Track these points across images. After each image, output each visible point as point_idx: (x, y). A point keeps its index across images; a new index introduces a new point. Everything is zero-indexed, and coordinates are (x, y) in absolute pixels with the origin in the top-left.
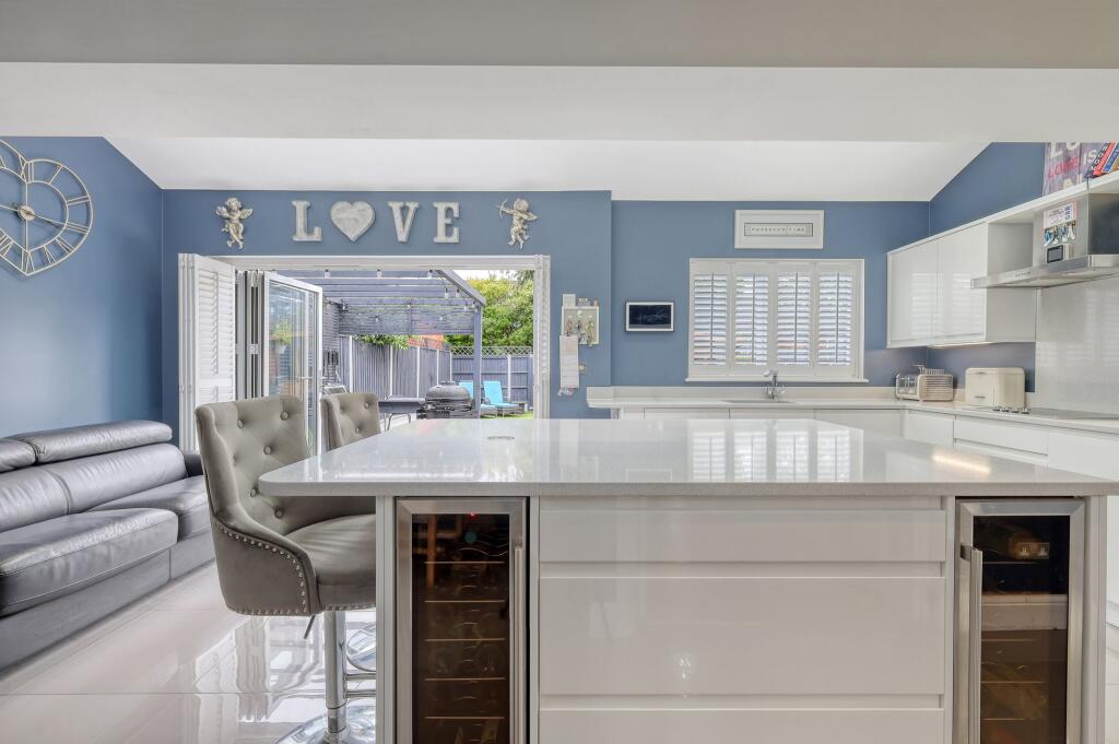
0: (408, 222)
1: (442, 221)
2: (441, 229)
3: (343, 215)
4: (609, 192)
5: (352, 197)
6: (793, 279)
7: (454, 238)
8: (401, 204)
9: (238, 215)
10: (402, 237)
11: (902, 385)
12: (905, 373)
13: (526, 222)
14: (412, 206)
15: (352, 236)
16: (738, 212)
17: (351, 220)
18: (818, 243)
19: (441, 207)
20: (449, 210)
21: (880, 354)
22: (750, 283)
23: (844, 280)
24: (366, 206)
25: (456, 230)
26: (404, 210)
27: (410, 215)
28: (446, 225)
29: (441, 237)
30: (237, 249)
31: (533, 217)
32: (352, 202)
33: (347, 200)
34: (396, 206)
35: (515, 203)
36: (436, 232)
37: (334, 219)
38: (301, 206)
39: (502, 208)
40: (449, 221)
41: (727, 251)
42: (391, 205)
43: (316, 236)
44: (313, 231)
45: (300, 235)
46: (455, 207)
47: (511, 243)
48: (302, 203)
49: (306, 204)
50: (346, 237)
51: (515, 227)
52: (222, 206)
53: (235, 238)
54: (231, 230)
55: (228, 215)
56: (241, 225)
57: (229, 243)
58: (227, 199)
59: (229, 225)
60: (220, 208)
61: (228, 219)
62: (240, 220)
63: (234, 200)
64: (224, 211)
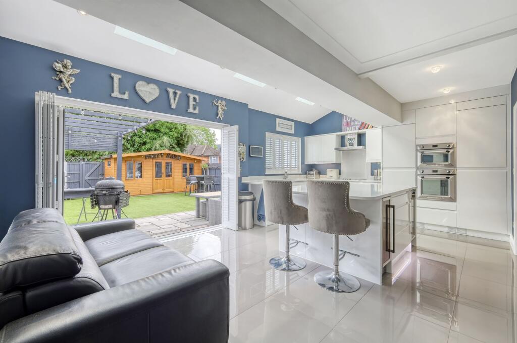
0: (177, 99)
1: (192, 103)
2: (191, 106)
3: (142, 88)
4: (247, 105)
5: (149, 80)
6: (286, 141)
7: (196, 111)
8: (173, 91)
9: (69, 72)
10: (174, 106)
11: (309, 174)
12: (309, 171)
13: (224, 110)
14: (179, 93)
15: (148, 101)
16: (277, 119)
17: (149, 92)
18: (292, 132)
19: (192, 96)
20: (195, 99)
21: (304, 165)
22: (279, 140)
24: (156, 87)
25: (197, 108)
26: (175, 93)
27: (178, 96)
28: (194, 105)
29: (191, 110)
30: (65, 92)
31: (226, 109)
32: (148, 83)
33: (146, 81)
34: (171, 91)
35: (219, 101)
36: (188, 107)
37: (137, 89)
38: (116, 77)
39: (214, 102)
40: (194, 103)
41: (274, 131)
42: (168, 89)
43: (126, 96)
44: (124, 93)
45: (116, 94)
46: (197, 97)
47: (218, 118)
48: (118, 75)
49: (120, 76)
50: (144, 100)
51: (220, 111)
52: (58, 63)
53: (67, 85)
54: (64, 80)
55: (62, 70)
56: (73, 78)
57: (60, 88)
58: (65, 60)
59: (61, 76)
60: (57, 64)
61: (61, 72)
62: (70, 75)
63: (69, 61)
64: (58, 66)
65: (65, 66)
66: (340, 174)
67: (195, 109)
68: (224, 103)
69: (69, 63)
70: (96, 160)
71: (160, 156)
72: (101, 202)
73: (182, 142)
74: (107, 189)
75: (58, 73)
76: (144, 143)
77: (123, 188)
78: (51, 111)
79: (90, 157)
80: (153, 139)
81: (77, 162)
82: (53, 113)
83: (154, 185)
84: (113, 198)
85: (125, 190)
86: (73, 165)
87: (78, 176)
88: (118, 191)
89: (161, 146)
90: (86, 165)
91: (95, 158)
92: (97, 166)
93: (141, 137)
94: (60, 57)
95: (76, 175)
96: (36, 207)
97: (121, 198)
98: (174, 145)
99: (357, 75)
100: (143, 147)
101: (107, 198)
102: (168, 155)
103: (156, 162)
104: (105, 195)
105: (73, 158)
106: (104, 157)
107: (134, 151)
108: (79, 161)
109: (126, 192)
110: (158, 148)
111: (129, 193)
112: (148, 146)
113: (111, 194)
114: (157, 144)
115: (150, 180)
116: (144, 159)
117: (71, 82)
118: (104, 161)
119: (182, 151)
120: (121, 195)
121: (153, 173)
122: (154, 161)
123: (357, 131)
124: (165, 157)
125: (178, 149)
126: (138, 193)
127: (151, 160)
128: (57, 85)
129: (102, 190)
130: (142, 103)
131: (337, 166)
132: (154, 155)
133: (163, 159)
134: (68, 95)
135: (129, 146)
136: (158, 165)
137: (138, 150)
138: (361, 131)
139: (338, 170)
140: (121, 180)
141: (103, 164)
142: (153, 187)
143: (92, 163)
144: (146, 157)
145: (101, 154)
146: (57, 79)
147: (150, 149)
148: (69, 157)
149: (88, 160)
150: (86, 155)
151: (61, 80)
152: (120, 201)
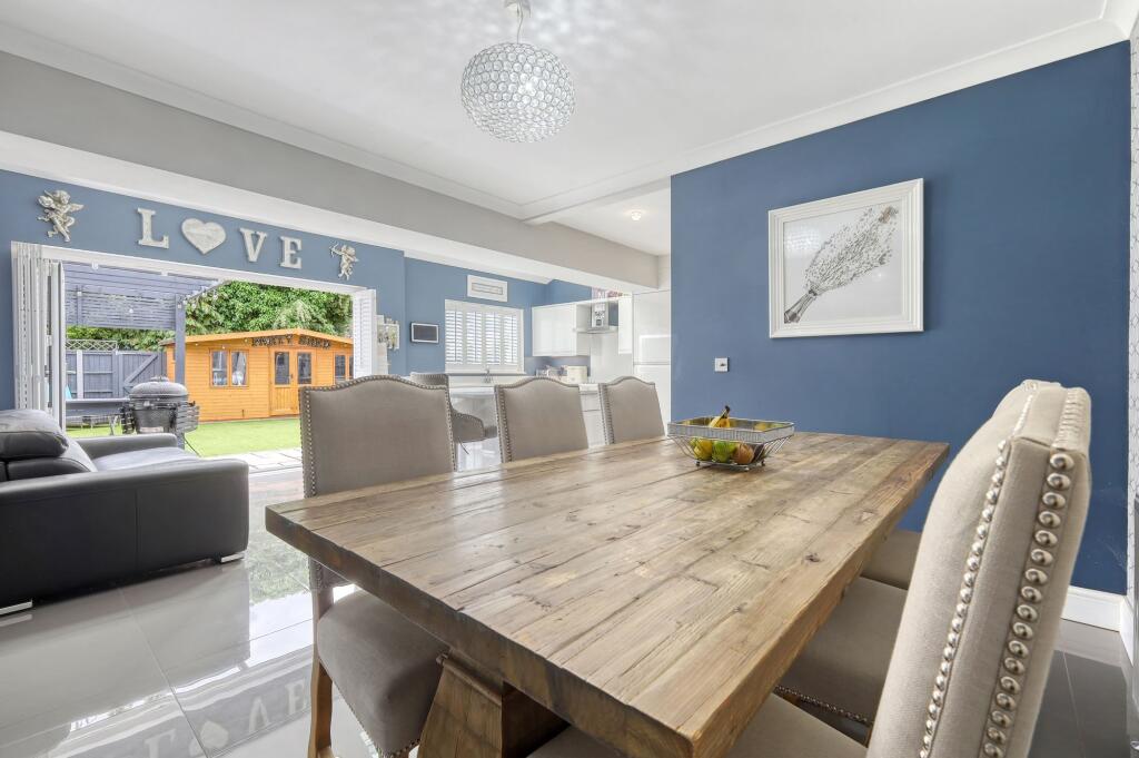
0: (259, 247)
1: (288, 251)
2: (287, 257)
3: (194, 231)
4: (402, 252)
6: (492, 315)
7: (298, 265)
8: (253, 232)
9: (67, 208)
10: (253, 257)
13: (352, 262)
14: (262, 235)
15: (204, 250)
16: (469, 276)
17: (207, 237)
18: (504, 298)
19: (287, 241)
20: (294, 245)
21: (529, 359)
22: (474, 314)
23: (513, 320)
24: (218, 227)
25: (299, 261)
26: (256, 237)
27: (260, 242)
28: (292, 255)
29: (287, 263)
30: (60, 240)
31: (356, 260)
32: (205, 222)
33: (199, 218)
34: (248, 233)
35: (344, 248)
36: (282, 259)
37: (185, 232)
38: (147, 215)
39: (333, 250)
40: (294, 252)
41: (463, 297)
42: (242, 230)
43: (165, 244)
44: (162, 239)
45: (147, 240)
46: (298, 242)
47: (341, 275)
48: (147, 211)
49: (153, 213)
50: (197, 249)
51: (345, 265)
52: (47, 196)
53: (62, 229)
54: (57, 222)
55: (53, 206)
56: (73, 219)
57: (50, 233)
58: (58, 192)
59: (53, 215)
60: (44, 198)
61: (52, 209)
62: (68, 214)
63: (65, 193)
64: (47, 201)
65: (58, 201)
66: (588, 374)
67: (294, 261)
68: (352, 251)
69: (65, 195)
70: (147, 346)
71: (285, 341)
72: (142, 421)
73: (338, 311)
74: (152, 399)
75: (47, 211)
76: (256, 314)
77: (185, 397)
78: (37, 270)
79: (135, 341)
80: (275, 305)
81: (105, 351)
82: (41, 274)
83: (274, 399)
84: (166, 415)
85: (190, 401)
86: (97, 359)
87: (108, 379)
88: (175, 401)
89: (293, 321)
90: (127, 358)
91: (145, 341)
92: (149, 360)
93: (247, 301)
94: (51, 186)
95: (103, 378)
96: (17, 406)
97: (179, 415)
98: (320, 317)
99: (521, 221)
100: (253, 322)
101: (155, 415)
102: (302, 338)
103: (276, 354)
104: (149, 408)
105: (97, 342)
106: (164, 341)
107: (233, 330)
108: (110, 349)
109: (192, 405)
110: (283, 324)
111: (198, 408)
112: (263, 320)
113: (162, 407)
114: (283, 315)
115: (265, 389)
116: (249, 346)
117: (69, 224)
118: (165, 349)
119: (339, 331)
120: (180, 409)
121: (270, 375)
122: (273, 350)
123: (606, 300)
124: (295, 343)
125: (330, 326)
126: (239, 415)
127: (265, 348)
128: (45, 231)
129: (143, 399)
130: (194, 254)
131: (584, 361)
132: (272, 338)
133: (291, 347)
134: (65, 244)
135: (221, 319)
136: (281, 360)
137: (241, 327)
138: (613, 299)
139: (585, 368)
140: (183, 383)
141: (164, 355)
142: (270, 403)
143: (140, 352)
144: (254, 341)
145: (160, 334)
146: (47, 220)
147: (268, 326)
148: (86, 342)
149: (132, 347)
150: (126, 335)
151: (52, 222)
152: (178, 420)
